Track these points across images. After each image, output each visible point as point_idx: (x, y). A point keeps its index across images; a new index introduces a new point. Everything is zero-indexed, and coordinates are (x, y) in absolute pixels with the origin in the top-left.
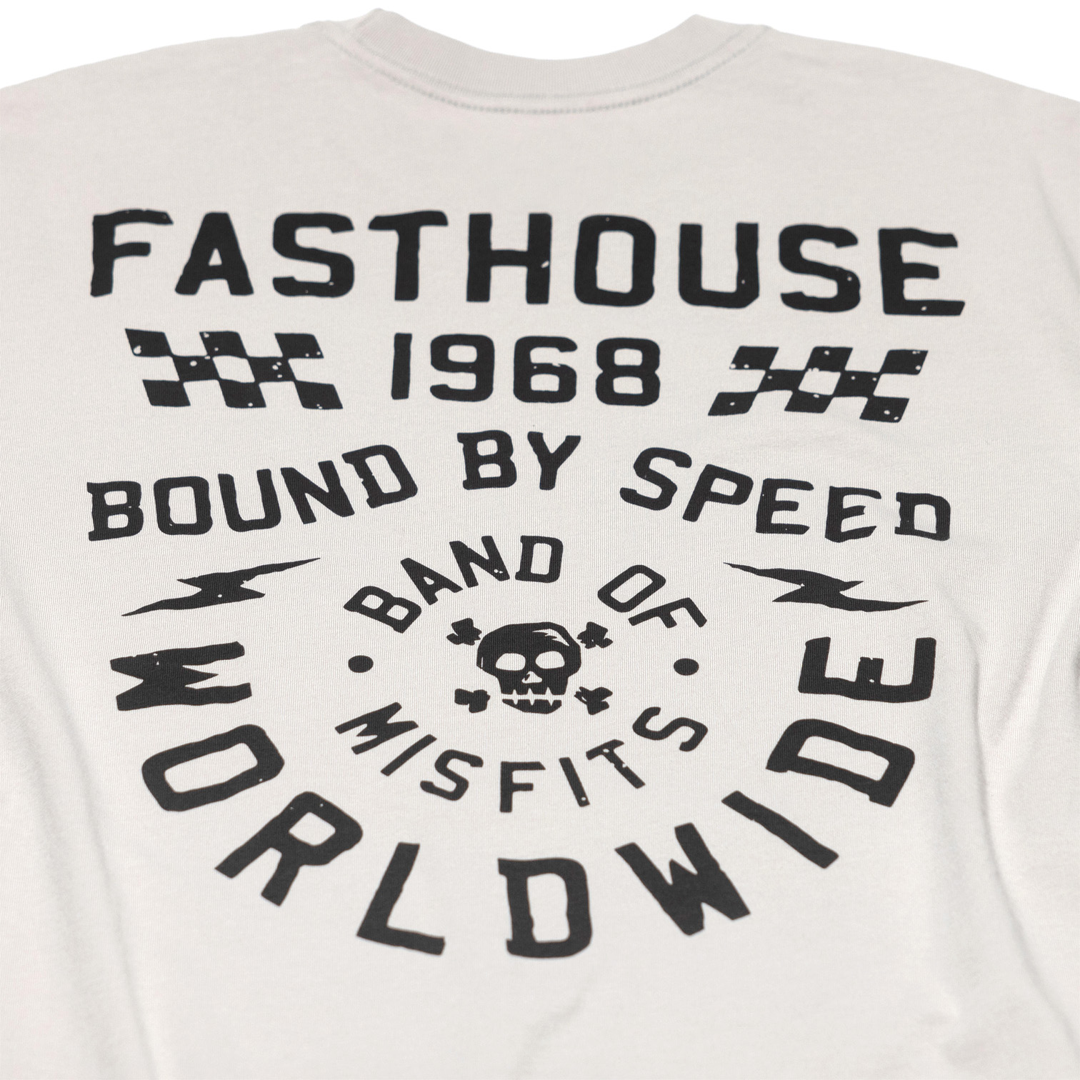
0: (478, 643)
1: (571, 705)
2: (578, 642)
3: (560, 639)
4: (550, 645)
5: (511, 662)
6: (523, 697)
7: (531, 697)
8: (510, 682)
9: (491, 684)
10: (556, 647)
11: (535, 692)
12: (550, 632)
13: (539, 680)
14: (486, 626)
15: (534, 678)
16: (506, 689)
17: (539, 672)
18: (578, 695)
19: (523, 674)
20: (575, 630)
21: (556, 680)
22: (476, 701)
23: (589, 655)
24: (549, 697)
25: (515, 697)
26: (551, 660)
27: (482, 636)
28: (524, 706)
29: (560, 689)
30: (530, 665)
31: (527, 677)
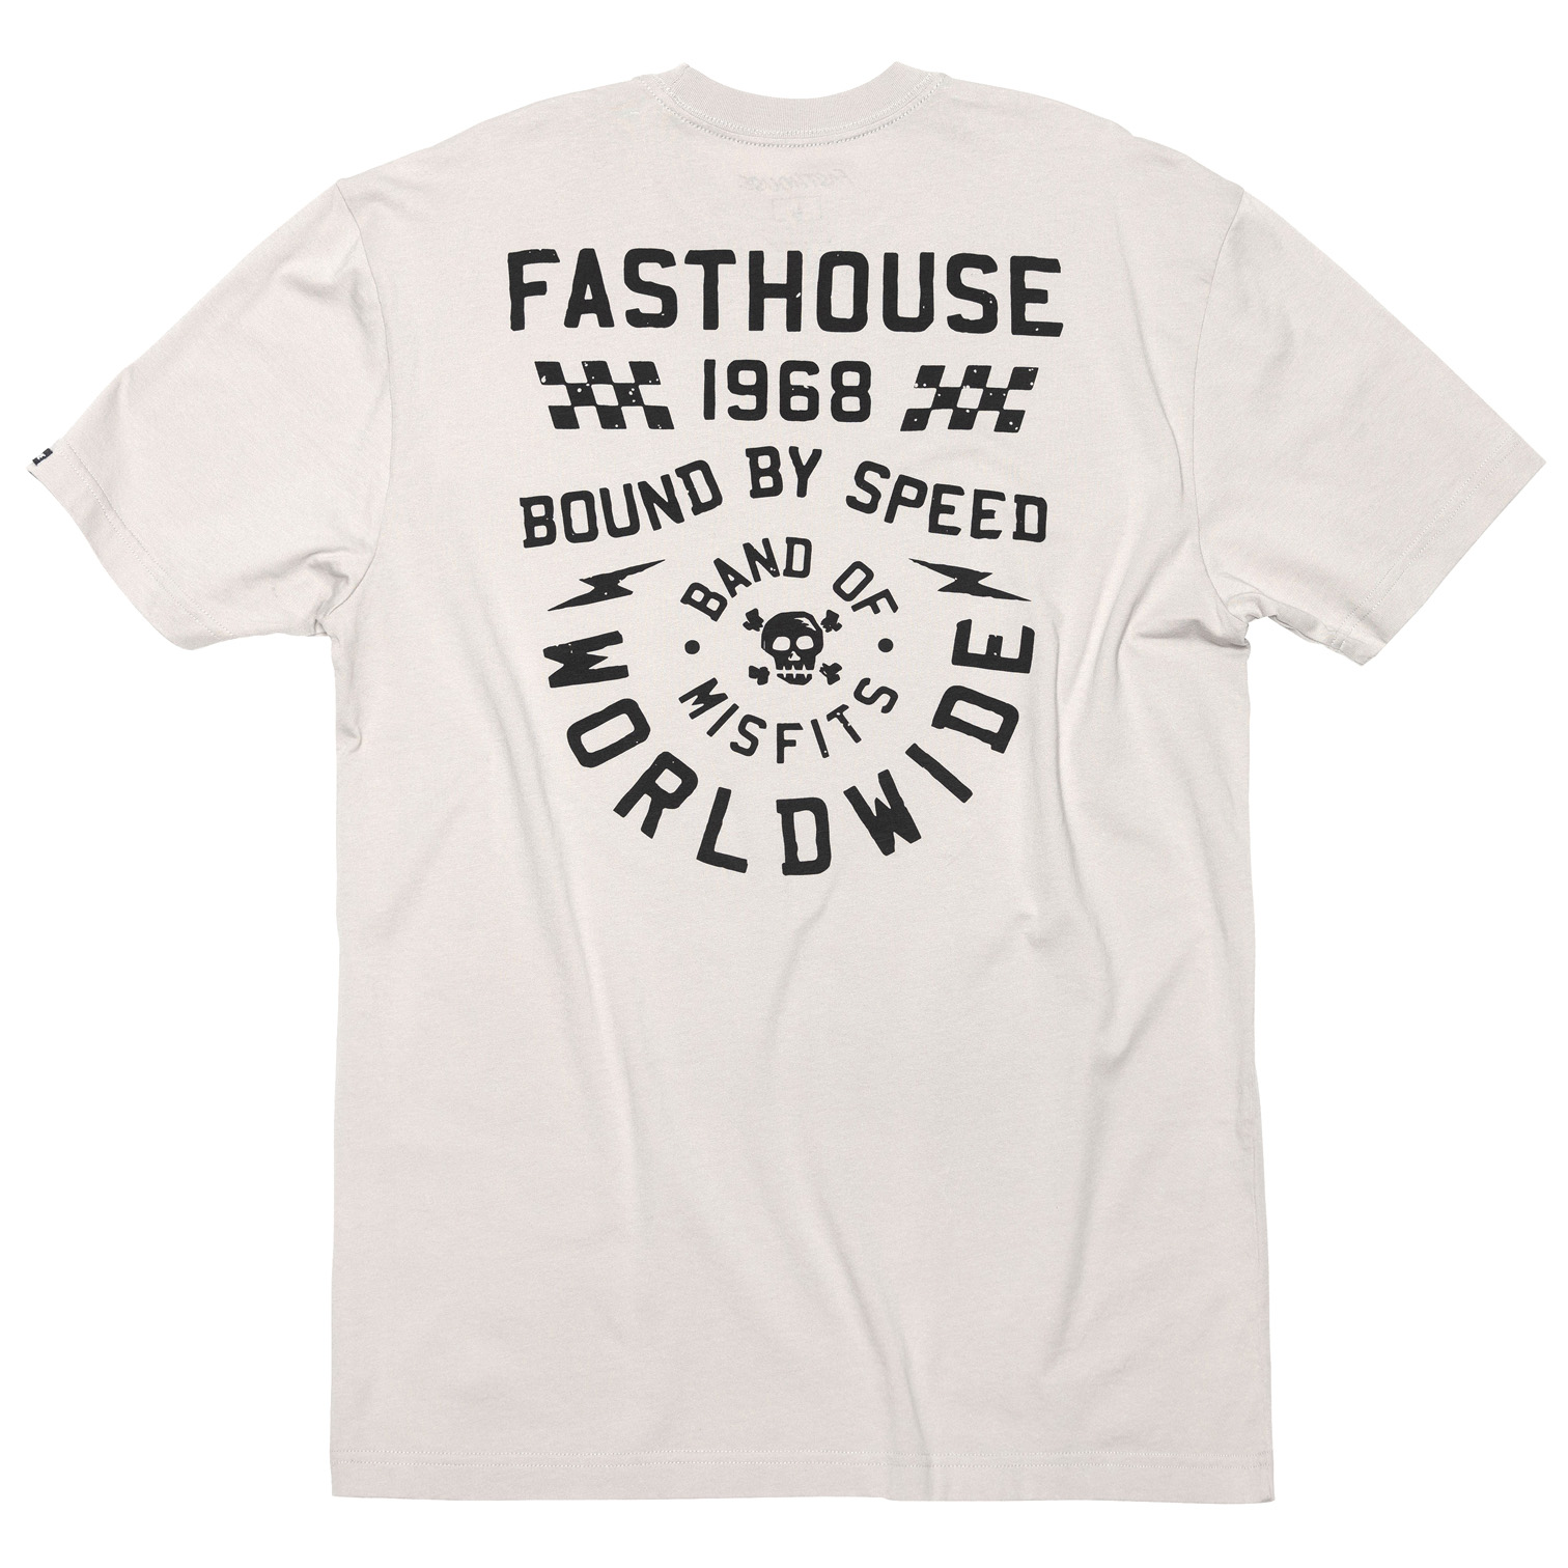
0: (762, 629)
1: (818, 678)
2: (821, 627)
3: (811, 626)
4: (805, 631)
5: (782, 643)
6: (789, 672)
7: (794, 672)
8: (781, 659)
9: (769, 662)
10: (808, 632)
11: (796, 668)
12: (805, 620)
13: (798, 659)
14: (766, 616)
15: (795, 657)
16: (779, 667)
17: (799, 652)
18: (822, 670)
19: (788, 653)
20: (820, 617)
21: (808, 658)
22: (760, 675)
23: (829, 637)
24: (804, 672)
25: (785, 672)
26: (805, 643)
27: (764, 624)
28: (789, 679)
29: (811, 666)
30: (793, 647)
31: (791, 656)
